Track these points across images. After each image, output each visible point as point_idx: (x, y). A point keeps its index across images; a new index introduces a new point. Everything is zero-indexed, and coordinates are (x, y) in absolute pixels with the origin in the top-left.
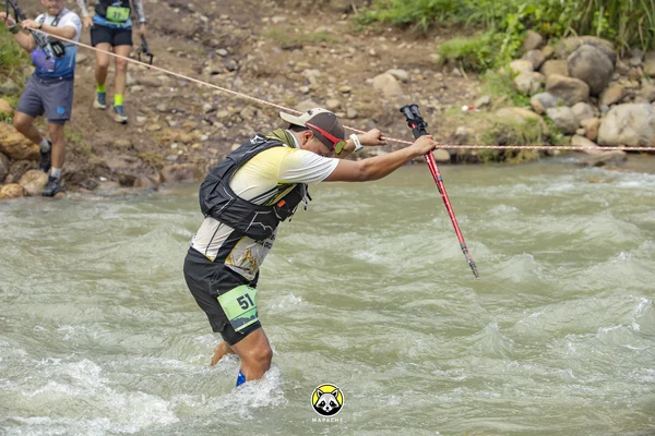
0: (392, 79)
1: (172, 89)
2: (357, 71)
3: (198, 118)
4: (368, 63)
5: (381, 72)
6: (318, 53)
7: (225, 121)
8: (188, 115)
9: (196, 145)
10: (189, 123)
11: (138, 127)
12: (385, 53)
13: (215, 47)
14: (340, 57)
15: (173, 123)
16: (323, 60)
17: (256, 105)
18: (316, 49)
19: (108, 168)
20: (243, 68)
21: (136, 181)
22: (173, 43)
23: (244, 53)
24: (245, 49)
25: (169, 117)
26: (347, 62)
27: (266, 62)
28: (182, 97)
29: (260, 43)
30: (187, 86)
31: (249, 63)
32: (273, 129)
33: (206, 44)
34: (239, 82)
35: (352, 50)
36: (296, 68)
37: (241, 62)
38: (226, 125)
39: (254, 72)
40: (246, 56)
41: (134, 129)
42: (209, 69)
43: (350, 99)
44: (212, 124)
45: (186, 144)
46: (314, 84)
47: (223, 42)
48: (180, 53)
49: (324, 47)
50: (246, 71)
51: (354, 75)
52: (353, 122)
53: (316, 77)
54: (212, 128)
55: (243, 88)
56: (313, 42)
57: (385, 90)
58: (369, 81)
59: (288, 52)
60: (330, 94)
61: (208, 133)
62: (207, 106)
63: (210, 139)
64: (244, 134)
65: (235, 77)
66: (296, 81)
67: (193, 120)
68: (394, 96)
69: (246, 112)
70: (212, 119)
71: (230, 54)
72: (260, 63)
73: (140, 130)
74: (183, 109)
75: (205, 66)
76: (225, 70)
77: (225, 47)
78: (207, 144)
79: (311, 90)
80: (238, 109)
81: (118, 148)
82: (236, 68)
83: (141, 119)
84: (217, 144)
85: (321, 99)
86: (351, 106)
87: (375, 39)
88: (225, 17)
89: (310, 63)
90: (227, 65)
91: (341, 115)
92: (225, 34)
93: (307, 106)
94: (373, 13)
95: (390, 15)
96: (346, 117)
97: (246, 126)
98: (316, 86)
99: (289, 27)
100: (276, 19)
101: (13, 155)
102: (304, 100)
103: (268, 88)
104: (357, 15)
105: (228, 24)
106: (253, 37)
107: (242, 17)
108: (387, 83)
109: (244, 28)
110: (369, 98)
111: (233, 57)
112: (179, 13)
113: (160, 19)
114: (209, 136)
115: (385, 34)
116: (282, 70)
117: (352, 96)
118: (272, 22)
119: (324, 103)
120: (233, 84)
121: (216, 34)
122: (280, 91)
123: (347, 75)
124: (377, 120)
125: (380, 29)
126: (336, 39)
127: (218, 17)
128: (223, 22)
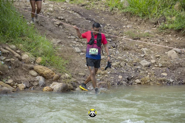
0: (175, 52)
2: (162, 49)
5: (170, 50)
6: (146, 41)
7: (115, 67)
9: (106, 76)
11: (85, 68)
12: (171, 41)
14: (154, 43)
16: (148, 44)
17: (126, 61)
18: (146, 39)
19: (78, 83)
20: (119, 46)
23: (118, 41)
24: (118, 39)
26: (157, 45)
27: (127, 45)
29: (124, 37)
31: (121, 44)
32: (132, 70)
34: (117, 52)
35: (159, 40)
36: (139, 47)
37: (117, 44)
38: (115, 68)
39: (123, 48)
45: (103, 75)
46: (146, 54)
49: (148, 39)
50: (120, 48)
51: (161, 50)
52: (161, 68)
53: (146, 51)
54: (111, 69)
55: (120, 55)
56: (144, 37)
57: (172, 56)
58: (166, 53)
60: (152, 58)
61: (110, 71)
63: (110, 73)
64: (122, 72)
65: (116, 50)
66: (139, 52)
67: (104, 66)
68: (176, 59)
69: (122, 64)
71: (113, 40)
72: (125, 45)
76: (112, 47)
77: (111, 38)
79: (144, 56)
80: (118, 63)
84: (113, 75)
85: (149, 59)
86: (160, 62)
87: (167, 35)
88: (109, 25)
89: (143, 45)
90: (112, 45)
91: (156, 66)
92: (110, 32)
93: (144, 62)
94: (166, 25)
95: (173, 26)
96: (158, 67)
97: (123, 69)
98: (147, 54)
99: (134, 30)
100: (128, 26)
101: (47, 77)
102: (142, 60)
103: (129, 55)
104: (160, 26)
105: (110, 28)
106: (120, 34)
107: (115, 25)
108: (173, 54)
109: (117, 30)
110: (166, 60)
111: (114, 42)
112: (90, 22)
113: (84, 25)
114: (110, 72)
115: (171, 34)
116: (133, 48)
117: (160, 59)
118: (127, 28)
119: (150, 61)
120: (116, 53)
121: (106, 32)
122: (133, 56)
123: (158, 50)
124: (169, 68)
125: (169, 32)
126: (152, 36)
127: (106, 25)
128: (108, 27)
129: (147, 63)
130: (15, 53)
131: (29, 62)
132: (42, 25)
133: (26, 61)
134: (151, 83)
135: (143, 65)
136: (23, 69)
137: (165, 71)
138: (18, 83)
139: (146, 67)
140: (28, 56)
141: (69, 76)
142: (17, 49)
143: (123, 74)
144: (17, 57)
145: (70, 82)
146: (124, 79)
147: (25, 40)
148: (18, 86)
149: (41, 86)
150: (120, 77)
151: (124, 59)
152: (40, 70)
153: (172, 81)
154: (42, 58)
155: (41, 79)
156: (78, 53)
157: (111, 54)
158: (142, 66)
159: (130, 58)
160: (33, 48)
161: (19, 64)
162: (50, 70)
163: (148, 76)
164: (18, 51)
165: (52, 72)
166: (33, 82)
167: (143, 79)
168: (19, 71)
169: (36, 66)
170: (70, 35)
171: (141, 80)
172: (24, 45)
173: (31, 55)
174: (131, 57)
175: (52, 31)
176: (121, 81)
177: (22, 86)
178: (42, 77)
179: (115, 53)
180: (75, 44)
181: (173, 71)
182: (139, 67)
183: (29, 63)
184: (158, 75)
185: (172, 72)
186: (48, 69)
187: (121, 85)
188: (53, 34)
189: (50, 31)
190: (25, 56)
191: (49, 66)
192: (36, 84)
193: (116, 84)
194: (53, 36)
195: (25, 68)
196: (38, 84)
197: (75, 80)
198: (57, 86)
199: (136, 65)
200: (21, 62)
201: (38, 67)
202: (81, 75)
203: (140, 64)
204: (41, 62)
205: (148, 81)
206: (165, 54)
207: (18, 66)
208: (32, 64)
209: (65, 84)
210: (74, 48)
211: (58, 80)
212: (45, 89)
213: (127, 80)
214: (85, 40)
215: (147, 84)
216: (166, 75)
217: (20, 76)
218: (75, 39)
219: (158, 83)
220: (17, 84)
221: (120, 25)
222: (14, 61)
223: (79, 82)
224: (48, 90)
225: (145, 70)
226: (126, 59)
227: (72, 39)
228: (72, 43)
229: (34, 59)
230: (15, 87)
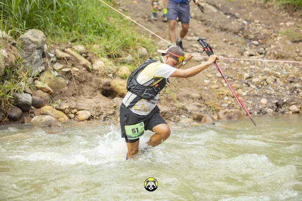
1: (225, 64)
3: (240, 81)
7: (257, 84)
8: (234, 80)
10: (235, 84)
11: (205, 86)
13: (251, 39)
15: (225, 85)
17: (276, 76)
19: (186, 110)
20: (268, 53)
21: (203, 118)
22: (226, 36)
23: (268, 44)
24: (269, 42)
25: (223, 81)
27: (282, 50)
28: (231, 69)
29: (279, 38)
30: (234, 62)
31: (272, 50)
32: (286, 90)
33: (246, 37)
34: (265, 61)
36: (301, 54)
37: (267, 49)
38: (257, 87)
39: (275, 55)
40: (270, 45)
41: (202, 87)
42: (247, 53)
44: (249, 86)
45: (233, 97)
47: (256, 37)
48: (230, 42)
50: (270, 55)
54: (249, 88)
55: (268, 65)
59: (296, 44)
61: (247, 91)
62: (246, 75)
63: (247, 95)
64: (268, 92)
65: (263, 58)
67: (238, 83)
69: (270, 79)
70: (249, 83)
71: (260, 44)
72: (279, 50)
73: (206, 88)
74: (232, 76)
75: (245, 50)
76: (257, 54)
77: (257, 40)
78: (246, 98)
80: (265, 77)
81: (193, 98)
82: (264, 52)
83: (207, 81)
84: (252, 98)
88: (258, 22)
90: (258, 51)
92: (257, 32)
97: (270, 88)
99: (296, 28)
100: (288, 24)
103: (283, 65)
105: (259, 26)
106: (274, 34)
107: (268, 22)
109: (269, 29)
111: (262, 46)
112: (230, 18)
113: (218, 22)
114: (247, 93)
116: (292, 54)
118: (286, 25)
120: (262, 62)
121: (252, 32)
122: (290, 67)
127: (253, 21)
128: (256, 25)
130: (80, 58)
131: (105, 73)
133: (100, 72)
138: (79, 110)
140: (103, 64)
143: (269, 96)
144: (84, 66)
146: (269, 104)
148: (77, 114)
149: (118, 114)
150: (264, 101)
151: (274, 72)
152: (120, 87)
156: (198, 61)
157: (254, 64)
159: (285, 70)
161: (86, 76)
168: (86, 89)
169: (114, 81)
170: (193, 36)
171: (300, 106)
173: (109, 63)
174: (287, 69)
176: (265, 108)
177: (83, 115)
179: (260, 63)
180: (197, 48)
182: (297, 85)
183: (105, 75)
187: (263, 114)
190: (99, 64)
192: (111, 111)
193: (256, 113)
196: (115, 112)
197: (181, 105)
199: (293, 82)
200: (90, 75)
201: (117, 82)
202: (195, 96)
203: (300, 79)
204: (125, 75)
207: (84, 81)
208: (108, 77)
213: (276, 107)
214: (215, 43)
220: (75, 111)
221: (275, 22)
222: (77, 72)
223: (189, 109)
226: (276, 73)
227: (193, 40)
228: (192, 46)
229: (114, 70)
230: (72, 116)
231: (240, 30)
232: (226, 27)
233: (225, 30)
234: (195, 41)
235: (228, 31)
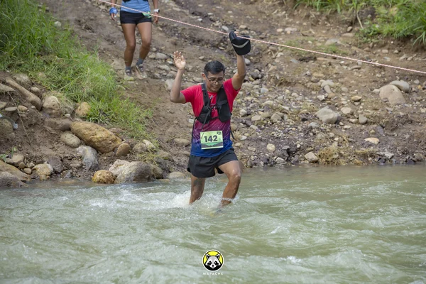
0: (396, 89)
2: (366, 82)
4: (374, 74)
5: (385, 83)
6: (330, 64)
7: (259, 124)
9: (238, 144)
11: (190, 127)
14: (349, 69)
16: (335, 71)
17: (283, 111)
19: (173, 161)
20: (266, 76)
22: (203, 51)
23: (264, 63)
24: (266, 59)
26: (355, 73)
27: (286, 73)
29: (279, 54)
31: (271, 72)
32: (298, 132)
34: (264, 89)
35: (360, 62)
36: (313, 79)
37: (263, 71)
38: (259, 127)
39: (276, 81)
40: (267, 65)
43: (361, 107)
44: (248, 126)
46: (329, 93)
49: (335, 58)
50: (269, 80)
51: (363, 85)
52: (364, 126)
53: (331, 87)
54: (249, 129)
55: (269, 95)
57: (389, 98)
58: (376, 90)
59: (305, 63)
60: (343, 102)
61: (247, 134)
62: (243, 111)
63: (247, 139)
64: (275, 135)
65: (260, 84)
66: (313, 89)
68: (398, 105)
69: (275, 117)
70: (249, 124)
71: (253, 63)
72: (281, 72)
76: (251, 78)
77: (248, 57)
78: (247, 143)
79: (326, 98)
80: (267, 114)
81: (177, 145)
83: (191, 121)
84: (255, 143)
85: (336, 106)
86: (362, 113)
87: (379, 51)
88: (244, 27)
89: (324, 73)
90: (252, 73)
91: (353, 120)
93: (325, 113)
94: (377, 26)
95: (393, 29)
96: (358, 123)
97: (276, 128)
98: (331, 95)
99: (302, 38)
100: (288, 30)
101: (101, 149)
102: (322, 107)
103: (290, 95)
104: (362, 28)
106: (271, 47)
107: (259, 27)
108: (391, 93)
109: (262, 38)
110: (377, 107)
111: (256, 66)
112: (202, 21)
113: (187, 28)
114: (248, 137)
115: (387, 47)
116: (301, 79)
117: (363, 104)
118: (286, 33)
119: (339, 110)
120: (260, 92)
122: (300, 98)
123: (357, 85)
124: (384, 125)
125: (383, 42)
126: (345, 51)
127: (238, 27)
128: (243, 32)
129: (333, 115)
130: (27, 92)
131: (61, 113)
132: (89, 29)
133: (54, 111)
134: (342, 161)
135: (324, 120)
136: (46, 131)
137: (374, 134)
138: (36, 163)
139: (330, 123)
140: (57, 99)
141: (152, 145)
142: (33, 84)
143: (276, 140)
144: (33, 103)
145: (155, 159)
146: (278, 152)
147: (51, 62)
148: (35, 169)
149: (87, 168)
150: (271, 147)
151: (279, 105)
152: (87, 132)
153: (389, 155)
154: (90, 103)
155: (88, 154)
157: (250, 94)
158: (320, 123)
159: (294, 103)
160: (69, 82)
161: (37, 118)
162: (109, 132)
163: (335, 144)
164: (35, 89)
165: (114, 136)
166: (71, 159)
167: (323, 151)
168: (38, 135)
169: (77, 124)
170: (156, 52)
171: (318, 153)
172: (48, 74)
173: (64, 98)
174: (296, 101)
175: (112, 42)
176: (273, 156)
177: (44, 169)
178: (90, 148)
179: (258, 93)
180: (166, 71)
181: (392, 134)
182: (313, 124)
183: (61, 115)
184: (358, 143)
185: (390, 136)
186: (104, 130)
187: (272, 165)
188: (115, 49)
189: (108, 40)
190: (51, 100)
191: (107, 122)
192: (77, 164)
193: (262, 163)
194: (116, 53)
195: (50, 129)
196: (82, 165)
197: (166, 154)
198: (125, 168)
199: (307, 120)
200: (41, 115)
201: (80, 125)
202: (181, 142)
203: (315, 116)
204: (87, 115)
205: (335, 156)
206: (373, 94)
207: (36, 124)
208: (66, 118)
209: (144, 165)
210: (163, 80)
211: (127, 154)
212: (98, 177)
213: (287, 155)
214: (190, 63)
215: (331, 163)
216: (376, 143)
217: (39, 145)
218: (166, 60)
219: (358, 161)
220: (32, 164)
221: (269, 27)
222: (26, 111)
223: (176, 160)
224: (104, 179)
225: (327, 130)
226: (283, 107)
227: (158, 59)
228: (160, 69)
229: (71, 108)
230: (29, 170)
231: (221, 41)
232: (199, 36)
233: (199, 41)
234: (162, 59)
235: (203, 42)
